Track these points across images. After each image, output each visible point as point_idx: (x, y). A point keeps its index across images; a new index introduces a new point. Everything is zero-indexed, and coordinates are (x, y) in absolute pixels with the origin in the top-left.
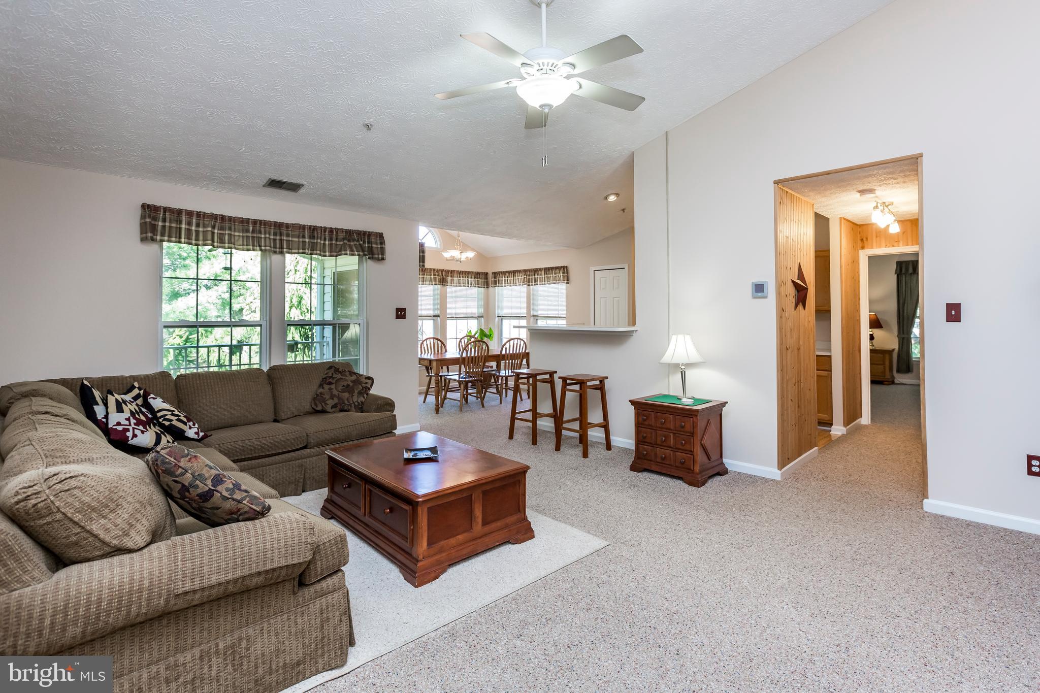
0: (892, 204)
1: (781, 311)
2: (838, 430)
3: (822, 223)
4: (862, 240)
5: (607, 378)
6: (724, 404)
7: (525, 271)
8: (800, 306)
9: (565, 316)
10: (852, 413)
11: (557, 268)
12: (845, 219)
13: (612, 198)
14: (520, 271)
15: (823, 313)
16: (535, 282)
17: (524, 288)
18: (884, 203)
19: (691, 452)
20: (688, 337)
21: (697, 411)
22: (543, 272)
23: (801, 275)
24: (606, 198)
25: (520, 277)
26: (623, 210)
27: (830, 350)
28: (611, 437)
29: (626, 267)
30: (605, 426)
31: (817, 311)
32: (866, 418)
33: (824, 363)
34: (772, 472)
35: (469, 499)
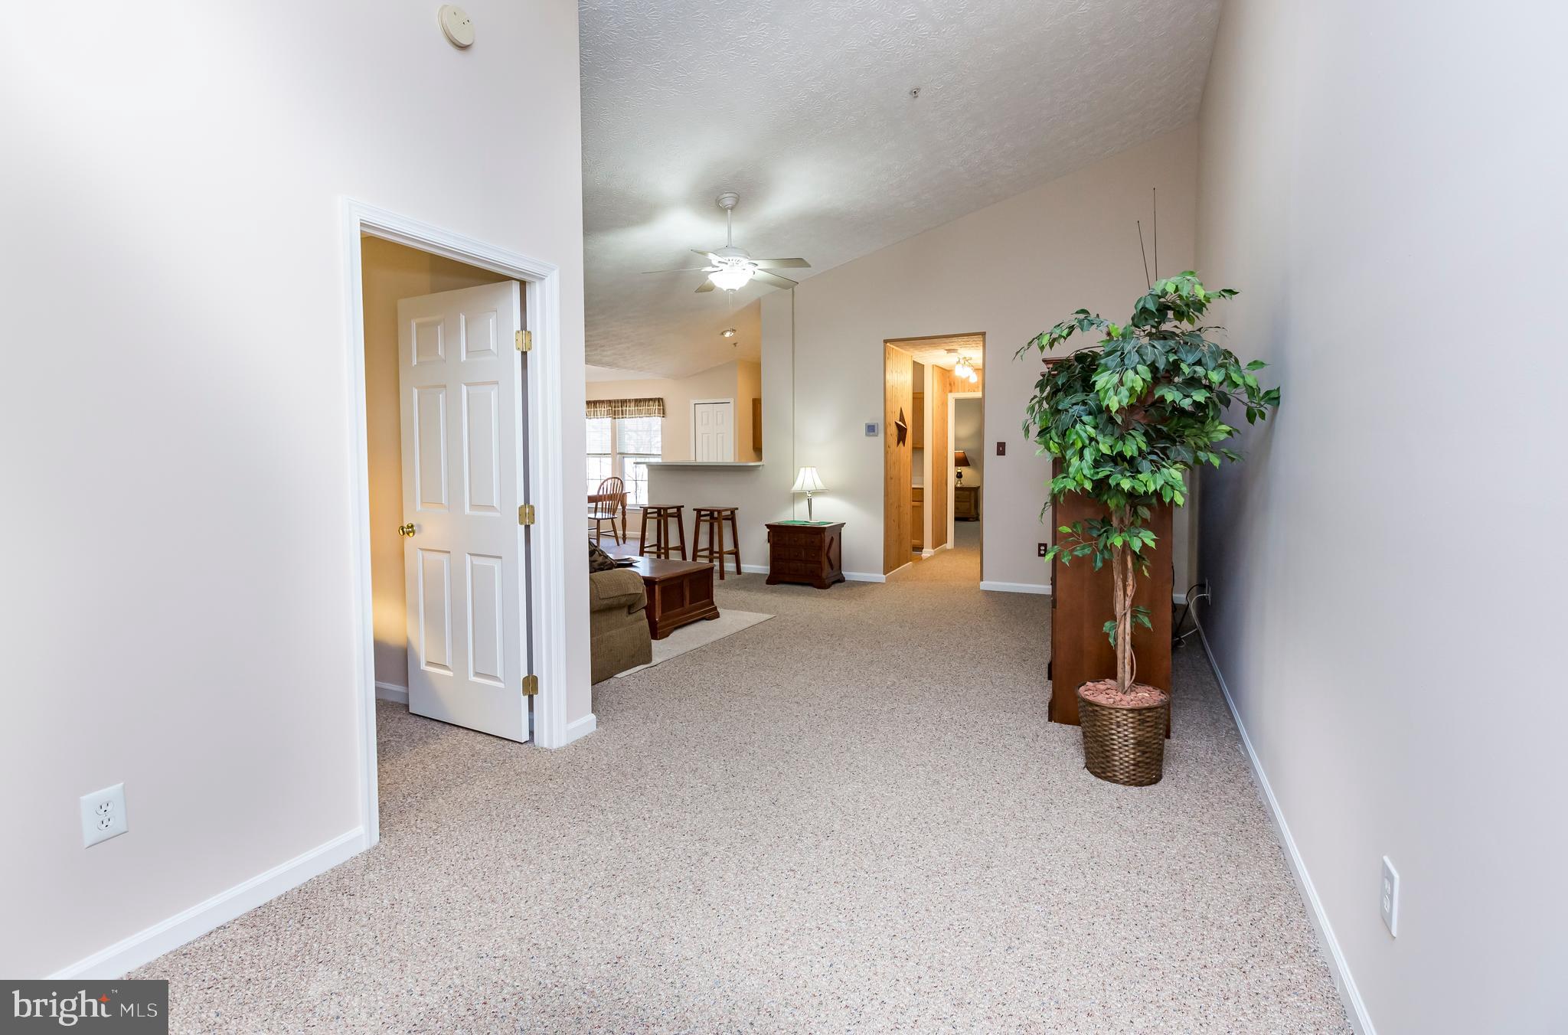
0: (971, 359)
1: (887, 446)
2: (927, 552)
3: (918, 369)
4: (950, 384)
5: (737, 509)
6: (843, 525)
7: (610, 402)
8: (901, 444)
9: (660, 453)
10: (939, 540)
11: (650, 400)
12: (936, 366)
13: (728, 335)
14: (603, 402)
15: (918, 449)
16: (622, 415)
17: (607, 421)
18: (965, 358)
19: (820, 563)
20: (814, 469)
21: (825, 528)
22: (633, 404)
23: (902, 419)
24: (722, 334)
25: (604, 409)
26: (735, 344)
27: (923, 484)
28: (742, 565)
29: (731, 400)
30: (736, 553)
31: (913, 448)
32: (950, 544)
33: (918, 494)
34: (881, 577)
35: (681, 587)
